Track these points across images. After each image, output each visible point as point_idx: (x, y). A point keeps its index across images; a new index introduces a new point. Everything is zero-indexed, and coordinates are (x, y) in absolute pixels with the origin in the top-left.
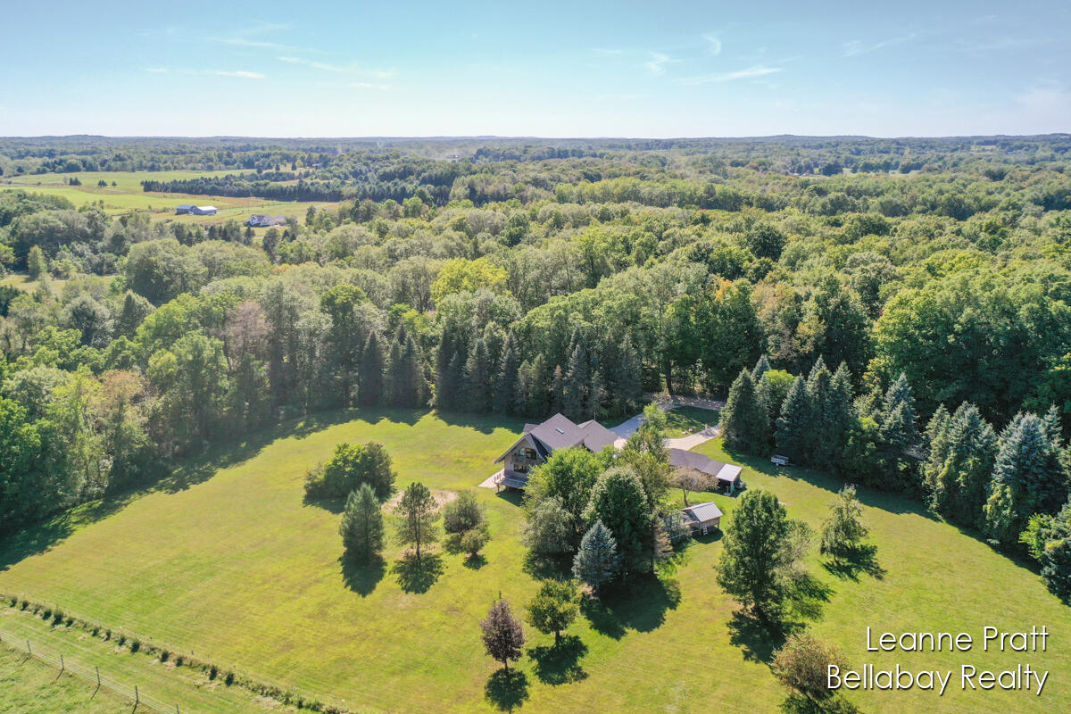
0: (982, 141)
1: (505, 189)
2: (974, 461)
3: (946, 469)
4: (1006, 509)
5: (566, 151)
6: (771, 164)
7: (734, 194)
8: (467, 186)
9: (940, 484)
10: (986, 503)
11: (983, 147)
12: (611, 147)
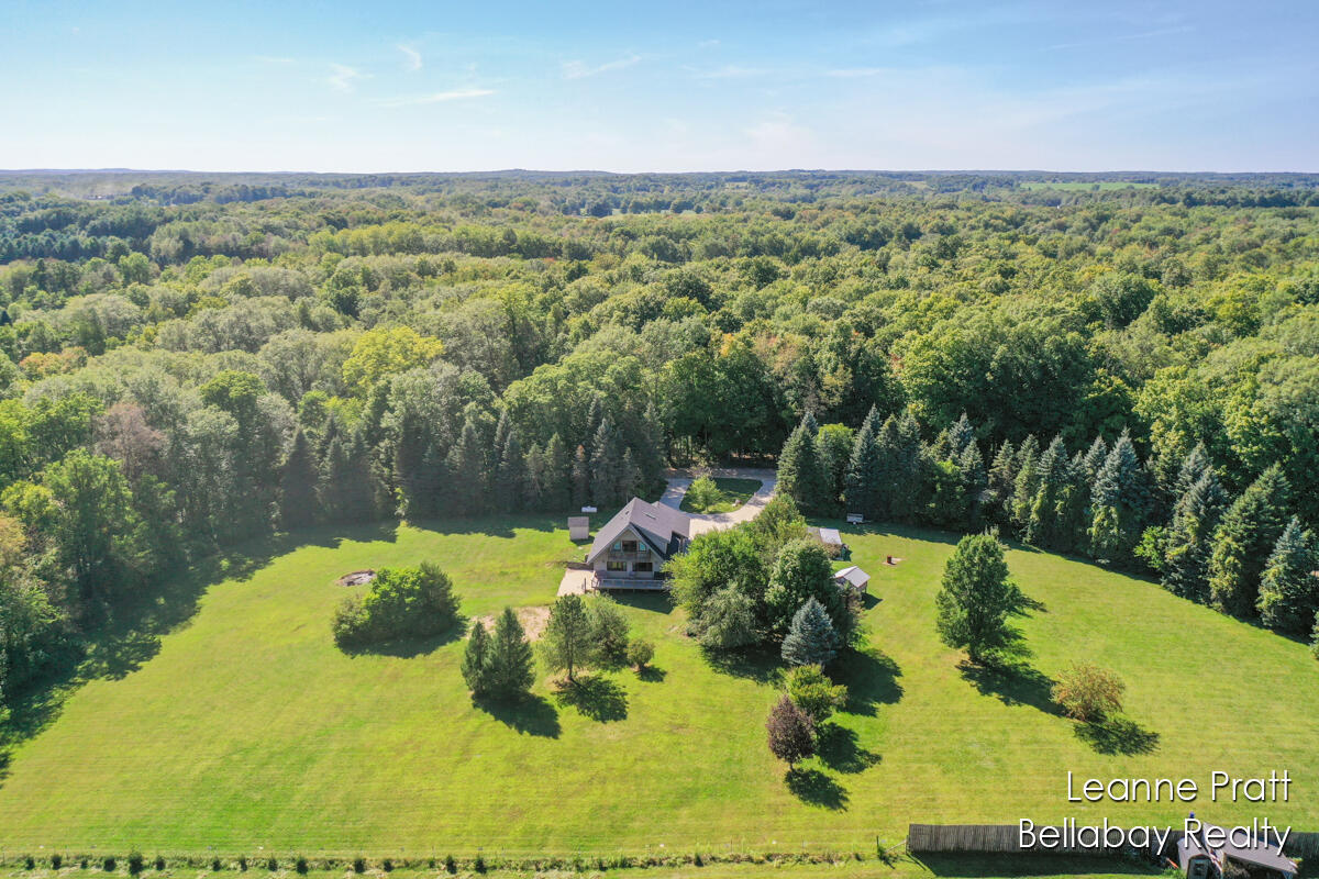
0: (729, 177)
1: (234, 239)
2: (1070, 489)
3: (1038, 501)
4: (1112, 529)
5: (263, 190)
6: (537, 204)
7: (538, 240)
8: (177, 237)
9: (1034, 516)
10: (1091, 526)
11: (736, 184)
12: (313, 184)
